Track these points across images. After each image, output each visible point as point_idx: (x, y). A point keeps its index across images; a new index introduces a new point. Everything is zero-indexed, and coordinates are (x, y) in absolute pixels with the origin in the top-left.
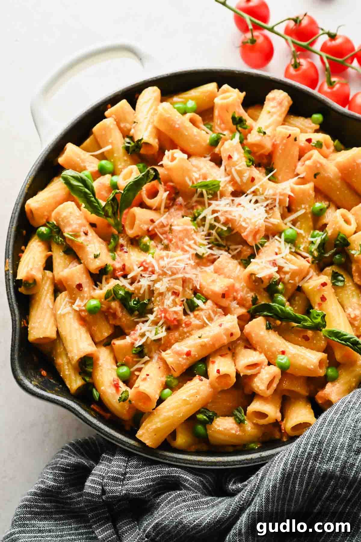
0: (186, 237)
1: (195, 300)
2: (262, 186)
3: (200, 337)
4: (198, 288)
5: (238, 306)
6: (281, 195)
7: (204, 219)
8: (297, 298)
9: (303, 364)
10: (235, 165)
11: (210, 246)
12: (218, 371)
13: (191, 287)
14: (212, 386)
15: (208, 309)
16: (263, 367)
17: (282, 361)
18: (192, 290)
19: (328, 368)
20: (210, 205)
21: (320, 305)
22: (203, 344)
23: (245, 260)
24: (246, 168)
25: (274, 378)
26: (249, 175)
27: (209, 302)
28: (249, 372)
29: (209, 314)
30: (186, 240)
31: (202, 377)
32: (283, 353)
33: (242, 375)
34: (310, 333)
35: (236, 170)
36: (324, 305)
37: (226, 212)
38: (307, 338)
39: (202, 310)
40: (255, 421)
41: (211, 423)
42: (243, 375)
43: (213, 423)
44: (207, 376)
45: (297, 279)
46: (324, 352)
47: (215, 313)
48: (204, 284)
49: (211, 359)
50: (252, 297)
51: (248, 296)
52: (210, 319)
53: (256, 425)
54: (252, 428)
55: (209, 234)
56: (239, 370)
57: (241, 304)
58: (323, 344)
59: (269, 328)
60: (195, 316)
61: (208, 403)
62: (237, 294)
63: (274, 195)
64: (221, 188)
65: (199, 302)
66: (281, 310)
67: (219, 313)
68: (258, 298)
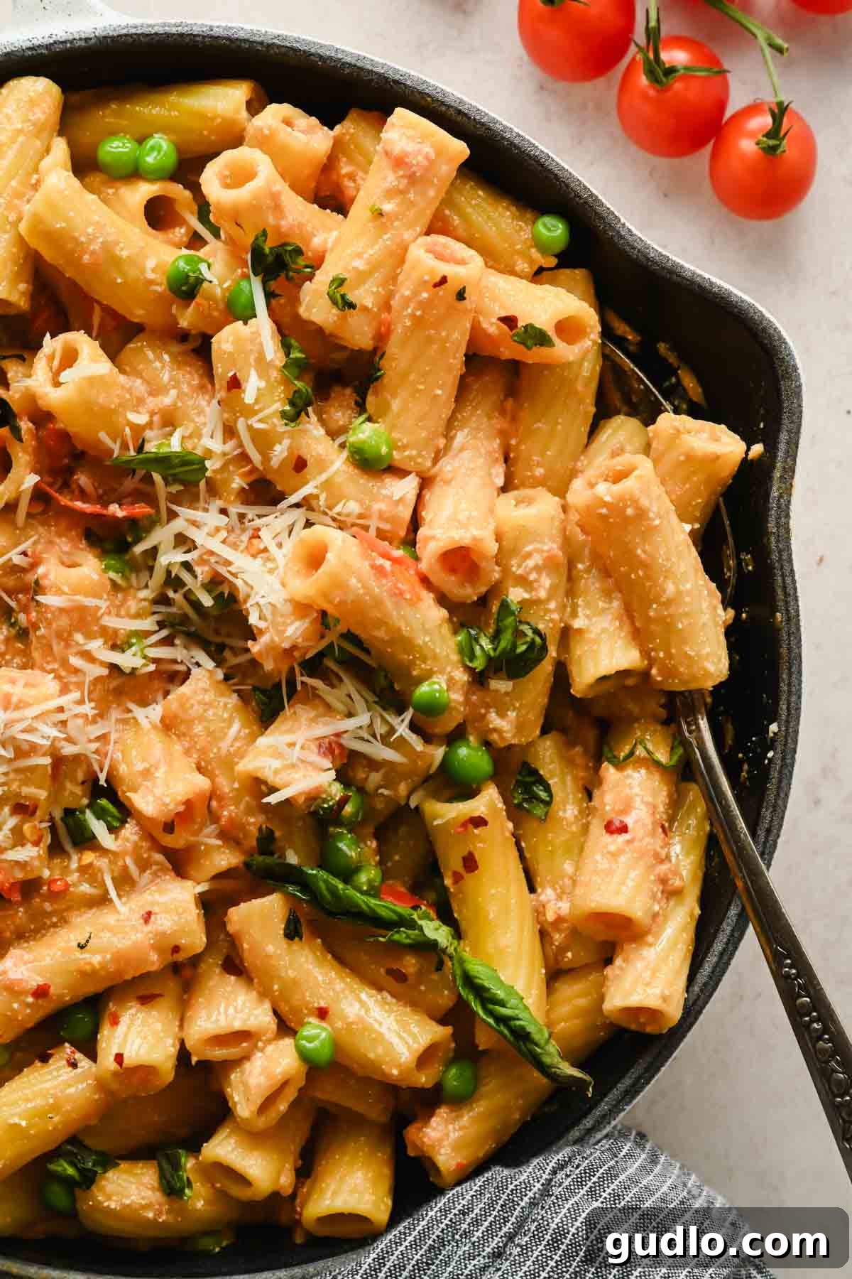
0: (78, 630)
1: (89, 816)
2: (327, 485)
3: (81, 947)
4: (102, 782)
5: (219, 842)
6: (381, 517)
7: (153, 552)
8: (403, 830)
9: (371, 1056)
10: (249, 411)
11: (164, 633)
12: (119, 1058)
13: (80, 776)
14: (101, 1085)
15: (125, 853)
16: (260, 1044)
17: (308, 1045)
18: (83, 783)
19: (449, 1063)
20: (172, 515)
21: (457, 878)
22: (88, 968)
23: (263, 692)
24: (280, 425)
25: (285, 1084)
26: (290, 448)
27: (130, 831)
28: (218, 1054)
29: (125, 867)
30: (79, 637)
31: (78, 1056)
32: (322, 1014)
33: (194, 1059)
34: (410, 964)
35: (250, 428)
36: (469, 879)
37: (212, 553)
38: (400, 977)
39: (104, 851)
40: (218, 1185)
41: (88, 1188)
42: (198, 1062)
43: (94, 1188)
44: (92, 1055)
45: (403, 789)
46: (442, 1021)
47: (143, 865)
48: (123, 769)
49: (111, 1005)
50: (260, 829)
51: (250, 824)
52: (125, 882)
53: (223, 1195)
54: (207, 1202)
55: (162, 600)
56: (189, 1045)
57: (229, 836)
58: (445, 999)
59: (292, 932)
60: (84, 870)
61: (87, 1129)
62: (222, 807)
63: (361, 516)
64: (208, 474)
65: (98, 827)
66: (333, 891)
67: (157, 863)
68: (277, 834)
